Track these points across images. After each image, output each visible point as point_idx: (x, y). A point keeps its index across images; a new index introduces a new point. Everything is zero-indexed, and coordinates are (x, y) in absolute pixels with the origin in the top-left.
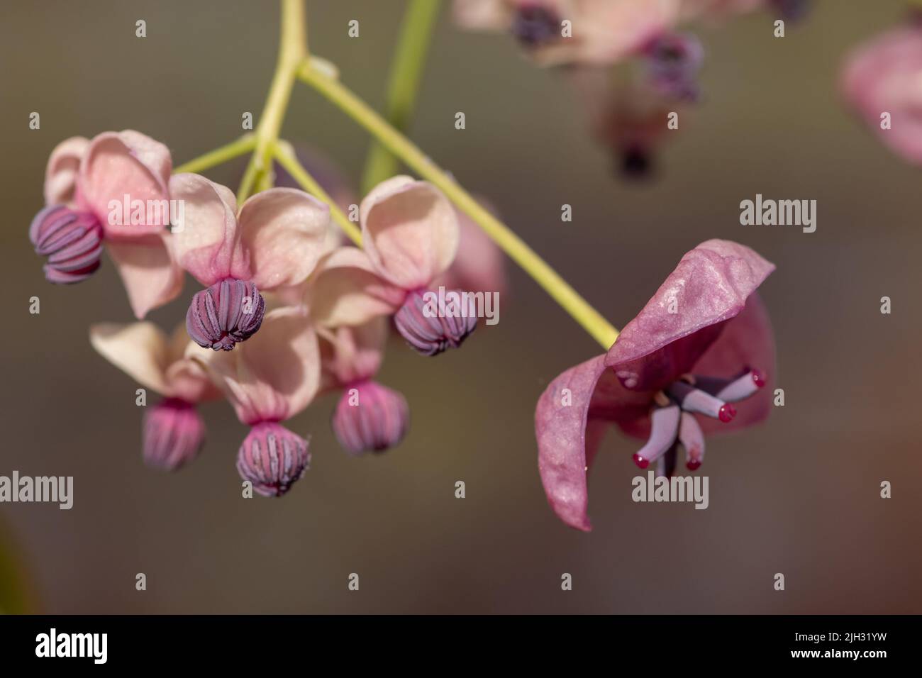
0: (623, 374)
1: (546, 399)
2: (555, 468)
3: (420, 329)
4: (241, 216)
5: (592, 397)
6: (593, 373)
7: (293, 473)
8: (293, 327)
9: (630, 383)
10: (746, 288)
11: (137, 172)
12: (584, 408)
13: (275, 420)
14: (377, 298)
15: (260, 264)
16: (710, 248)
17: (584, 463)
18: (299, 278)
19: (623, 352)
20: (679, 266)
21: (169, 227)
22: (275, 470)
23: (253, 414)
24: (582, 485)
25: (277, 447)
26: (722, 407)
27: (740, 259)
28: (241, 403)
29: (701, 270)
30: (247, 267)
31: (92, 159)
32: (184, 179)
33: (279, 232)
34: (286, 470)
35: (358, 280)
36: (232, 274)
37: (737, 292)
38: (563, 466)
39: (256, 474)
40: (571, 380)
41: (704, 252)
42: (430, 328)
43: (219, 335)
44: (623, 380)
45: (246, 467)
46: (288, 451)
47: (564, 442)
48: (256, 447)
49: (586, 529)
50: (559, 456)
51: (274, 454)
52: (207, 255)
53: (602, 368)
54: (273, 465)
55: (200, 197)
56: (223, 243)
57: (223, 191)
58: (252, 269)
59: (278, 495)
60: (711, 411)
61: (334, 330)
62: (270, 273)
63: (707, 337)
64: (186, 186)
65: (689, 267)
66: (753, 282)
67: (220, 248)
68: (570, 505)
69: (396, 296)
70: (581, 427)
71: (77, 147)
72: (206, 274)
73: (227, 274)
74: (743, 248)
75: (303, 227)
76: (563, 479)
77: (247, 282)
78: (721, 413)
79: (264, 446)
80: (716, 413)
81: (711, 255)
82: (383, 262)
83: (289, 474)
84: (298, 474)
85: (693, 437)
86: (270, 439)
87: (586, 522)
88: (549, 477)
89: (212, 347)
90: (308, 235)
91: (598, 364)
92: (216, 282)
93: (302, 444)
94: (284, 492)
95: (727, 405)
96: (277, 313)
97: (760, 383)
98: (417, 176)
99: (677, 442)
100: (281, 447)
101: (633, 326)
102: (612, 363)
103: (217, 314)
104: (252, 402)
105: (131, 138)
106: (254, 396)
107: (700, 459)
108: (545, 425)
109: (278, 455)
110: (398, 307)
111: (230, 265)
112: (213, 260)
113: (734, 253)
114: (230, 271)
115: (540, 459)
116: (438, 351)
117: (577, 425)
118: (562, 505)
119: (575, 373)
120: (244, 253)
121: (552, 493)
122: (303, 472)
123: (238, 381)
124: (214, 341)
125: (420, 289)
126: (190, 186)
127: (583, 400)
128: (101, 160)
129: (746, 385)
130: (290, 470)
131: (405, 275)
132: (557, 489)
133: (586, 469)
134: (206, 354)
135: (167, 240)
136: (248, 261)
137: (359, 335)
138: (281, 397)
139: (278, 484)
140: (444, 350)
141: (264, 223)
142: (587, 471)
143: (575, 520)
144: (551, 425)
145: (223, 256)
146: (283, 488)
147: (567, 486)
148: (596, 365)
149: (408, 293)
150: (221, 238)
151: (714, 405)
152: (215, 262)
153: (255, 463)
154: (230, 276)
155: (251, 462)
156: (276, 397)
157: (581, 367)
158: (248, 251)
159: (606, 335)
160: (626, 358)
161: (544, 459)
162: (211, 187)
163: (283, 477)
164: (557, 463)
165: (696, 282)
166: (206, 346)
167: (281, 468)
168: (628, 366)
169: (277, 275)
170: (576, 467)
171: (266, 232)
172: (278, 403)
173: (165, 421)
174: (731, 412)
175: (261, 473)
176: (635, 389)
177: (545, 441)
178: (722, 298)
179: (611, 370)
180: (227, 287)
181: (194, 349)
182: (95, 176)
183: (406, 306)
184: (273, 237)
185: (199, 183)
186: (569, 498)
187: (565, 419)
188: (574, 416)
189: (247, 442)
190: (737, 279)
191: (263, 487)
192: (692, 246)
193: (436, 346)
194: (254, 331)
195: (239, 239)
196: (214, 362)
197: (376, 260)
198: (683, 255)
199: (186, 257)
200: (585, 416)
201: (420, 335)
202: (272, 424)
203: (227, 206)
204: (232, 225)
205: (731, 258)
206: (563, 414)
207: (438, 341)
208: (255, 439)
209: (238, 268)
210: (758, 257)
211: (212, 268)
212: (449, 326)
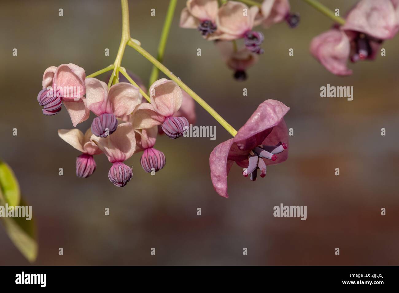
0: (239, 145)
1: (213, 153)
2: (216, 177)
3: (170, 130)
4: (109, 92)
5: (229, 153)
6: (229, 144)
7: (127, 179)
8: (127, 130)
9: (242, 148)
10: (281, 115)
11: (73, 77)
12: (226, 157)
13: (121, 161)
14: (155, 120)
15: (116, 108)
16: (268, 102)
17: (226, 175)
18: (129, 113)
19: (240, 137)
20: (258, 108)
21: (85, 96)
22: (121, 178)
23: (114, 159)
24: (225, 182)
25: (122, 170)
26: (273, 156)
27: (279, 106)
28: (109, 156)
29: (265, 109)
30: (111, 109)
31: (58, 74)
32: (90, 80)
33: (122, 97)
34: (125, 178)
35: (149, 113)
36: (107, 112)
37: (278, 117)
38: (219, 176)
39: (115, 180)
40: (222, 147)
41: (266, 103)
42: (174, 130)
43: (102, 132)
44: (239, 147)
45: (111, 177)
46: (125, 172)
47: (219, 168)
48: (115, 170)
49: (227, 197)
50: (218, 172)
51: (121, 173)
52: (98, 105)
53: (232, 143)
54: (121, 176)
55: (95, 86)
56: (103, 101)
57: (103, 84)
58: (113, 110)
59: (122, 187)
60: (269, 157)
61: (141, 130)
62: (119, 111)
63: (267, 132)
64: (91, 82)
65: (262, 108)
66: (283, 113)
67: (102, 103)
68: (221, 189)
69: (162, 119)
70: (225, 163)
71: (53, 69)
72: (97, 112)
73: (105, 112)
74: (279, 102)
75: (130, 96)
76: (219, 181)
77: (112, 114)
78: (272, 157)
79: (117, 170)
80: (270, 158)
81: (269, 104)
82: (157, 108)
83: (126, 179)
84: (129, 179)
85: (262, 165)
86: (119, 167)
87: (226, 195)
88: (214, 180)
89: (100, 136)
90: (132, 98)
91: (231, 142)
92: (101, 114)
93: (130, 169)
94: (124, 185)
95: (274, 154)
96: (122, 125)
97: (285, 148)
98: (169, 79)
99: (257, 167)
100: (123, 170)
101: (243, 129)
102: (236, 141)
103: (102, 125)
104: (113, 155)
105: (72, 66)
106: (114, 153)
107: (265, 173)
108: (213, 162)
109: (122, 173)
110: (163, 123)
111: (106, 109)
112: (100, 107)
113: (277, 104)
114: (106, 110)
115: (211, 174)
116: (176, 137)
117: (224, 162)
118: (219, 189)
119: (223, 144)
120: (111, 105)
121: (215, 185)
122: (131, 178)
123: (109, 148)
124: (101, 134)
125: (170, 116)
126: (92, 82)
127: (225, 153)
128: (61, 73)
129: (280, 148)
130: (126, 178)
131: (165, 111)
132: (217, 184)
133: (227, 177)
134: (97, 139)
135: (84, 100)
136: (112, 108)
137: (149, 132)
138: (123, 153)
139: (122, 183)
140: (178, 137)
141: (117, 94)
142: (227, 178)
143: (223, 194)
144: (215, 162)
145: (103, 106)
146: (124, 184)
147: (220, 183)
148: (230, 142)
149: (166, 118)
150: (103, 99)
151: (270, 155)
152: (101, 108)
153: (114, 176)
154: (106, 112)
155: (113, 175)
156: (121, 153)
157: (225, 142)
158: (112, 104)
159: (233, 132)
160: (240, 139)
161: (213, 174)
162: (99, 82)
163: (124, 180)
164: (217, 175)
165: (264, 114)
166: (98, 136)
167: (123, 177)
168: (241, 142)
169: (122, 112)
170: (223, 176)
171: (118, 97)
172: (122, 155)
173: (84, 161)
174: (275, 157)
175: (116, 179)
176: (243, 150)
177: (213, 167)
178: (273, 119)
179: (235, 143)
180: (105, 116)
181: (94, 137)
182: (59, 79)
183: (165, 122)
184: (120, 99)
185: (95, 81)
186: (221, 187)
187: (220, 160)
188: (223, 159)
189: (112, 169)
190: (278, 112)
191: (117, 184)
192: (262, 101)
193: (176, 136)
194: (114, 131)
195: (109, 100)
196: (100, 141)
197: (155, 107)
198: (259, 104)
199: (91, 106)
200: (226, 159)
201: (170, 132)
202: (120, 163)
203: (105, 89)
204: (106, 95)
205: (275, 106)
206: (219, 159)
207: (176, 134)
208: (114, 167)
209: (109, 110)
210: (284, 105)
211: (100, 110)
212: (180, 129)
